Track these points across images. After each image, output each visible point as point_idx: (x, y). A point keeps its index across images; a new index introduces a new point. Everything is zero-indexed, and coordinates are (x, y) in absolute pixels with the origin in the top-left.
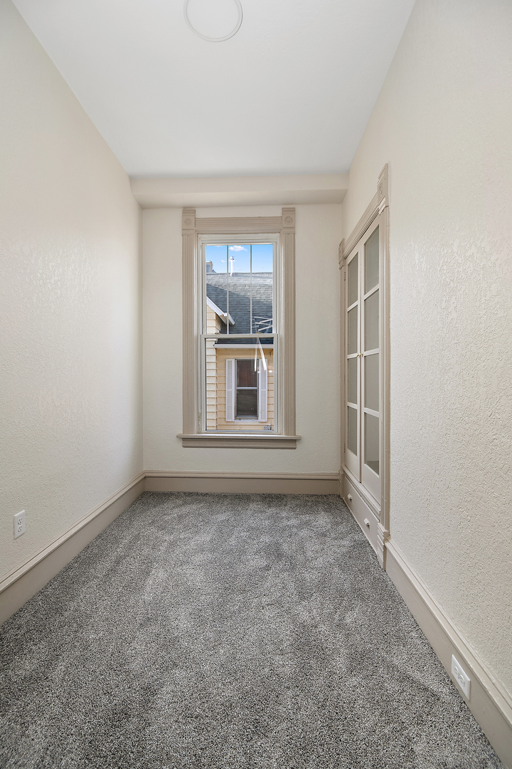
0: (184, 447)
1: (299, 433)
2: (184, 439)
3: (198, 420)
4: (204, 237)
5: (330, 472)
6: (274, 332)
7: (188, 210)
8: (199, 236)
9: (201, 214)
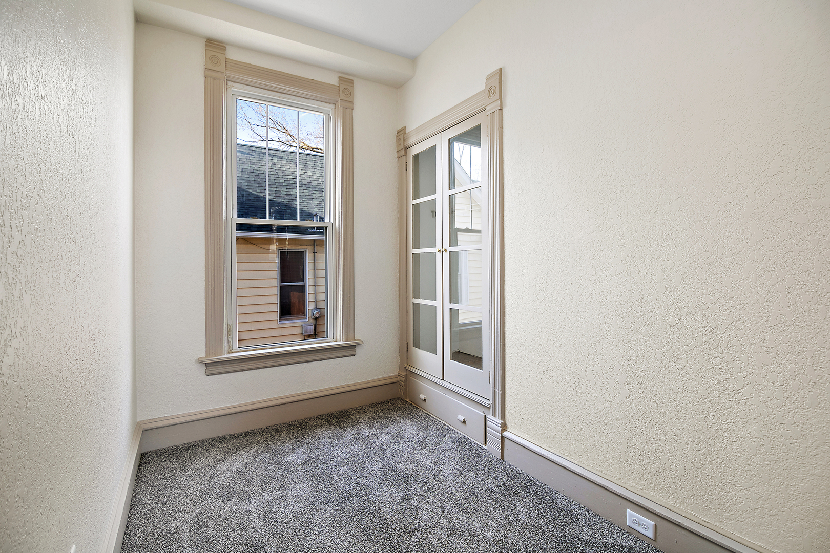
0: (208, 375)
1: (358, 337)
2: (207, 365)
3: (229, 335)
4: (236, 88)
5: (390, 375)
6: (326, 220)
7: (214, 45)
8: (230, 83)
9: (233, 55)
